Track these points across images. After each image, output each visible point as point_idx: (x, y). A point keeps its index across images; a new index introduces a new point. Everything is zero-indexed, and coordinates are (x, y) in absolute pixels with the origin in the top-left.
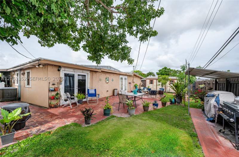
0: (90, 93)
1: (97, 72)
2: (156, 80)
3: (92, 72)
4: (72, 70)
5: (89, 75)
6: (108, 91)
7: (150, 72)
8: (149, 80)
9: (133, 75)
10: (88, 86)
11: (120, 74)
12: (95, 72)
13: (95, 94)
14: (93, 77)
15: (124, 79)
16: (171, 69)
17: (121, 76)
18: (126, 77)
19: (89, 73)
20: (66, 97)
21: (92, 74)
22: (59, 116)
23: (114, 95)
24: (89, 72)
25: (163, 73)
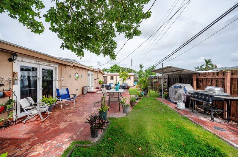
0: (61, 94)
1: (68, 65)
2: (116, 76)
3: (61, 66)
4: (34, 61)
5: (58, 70)
6: (77, 90)
7: (104, 69)
8: (110, 76)
9: (98, 71)
10: (56, 85)
11: (88, 70)
12: (65, 67)
13: (68, 95)
14: (63, 72)
15: (91, 75)
16: (120, 66)
17: (89, 72)
18: (92, 73)
19: (58, 68)
20: (29, 105)
21: (61, 68)
22: (32, 140)
23: (83, 93)
24: (57, 66)
25: (114, 69)
